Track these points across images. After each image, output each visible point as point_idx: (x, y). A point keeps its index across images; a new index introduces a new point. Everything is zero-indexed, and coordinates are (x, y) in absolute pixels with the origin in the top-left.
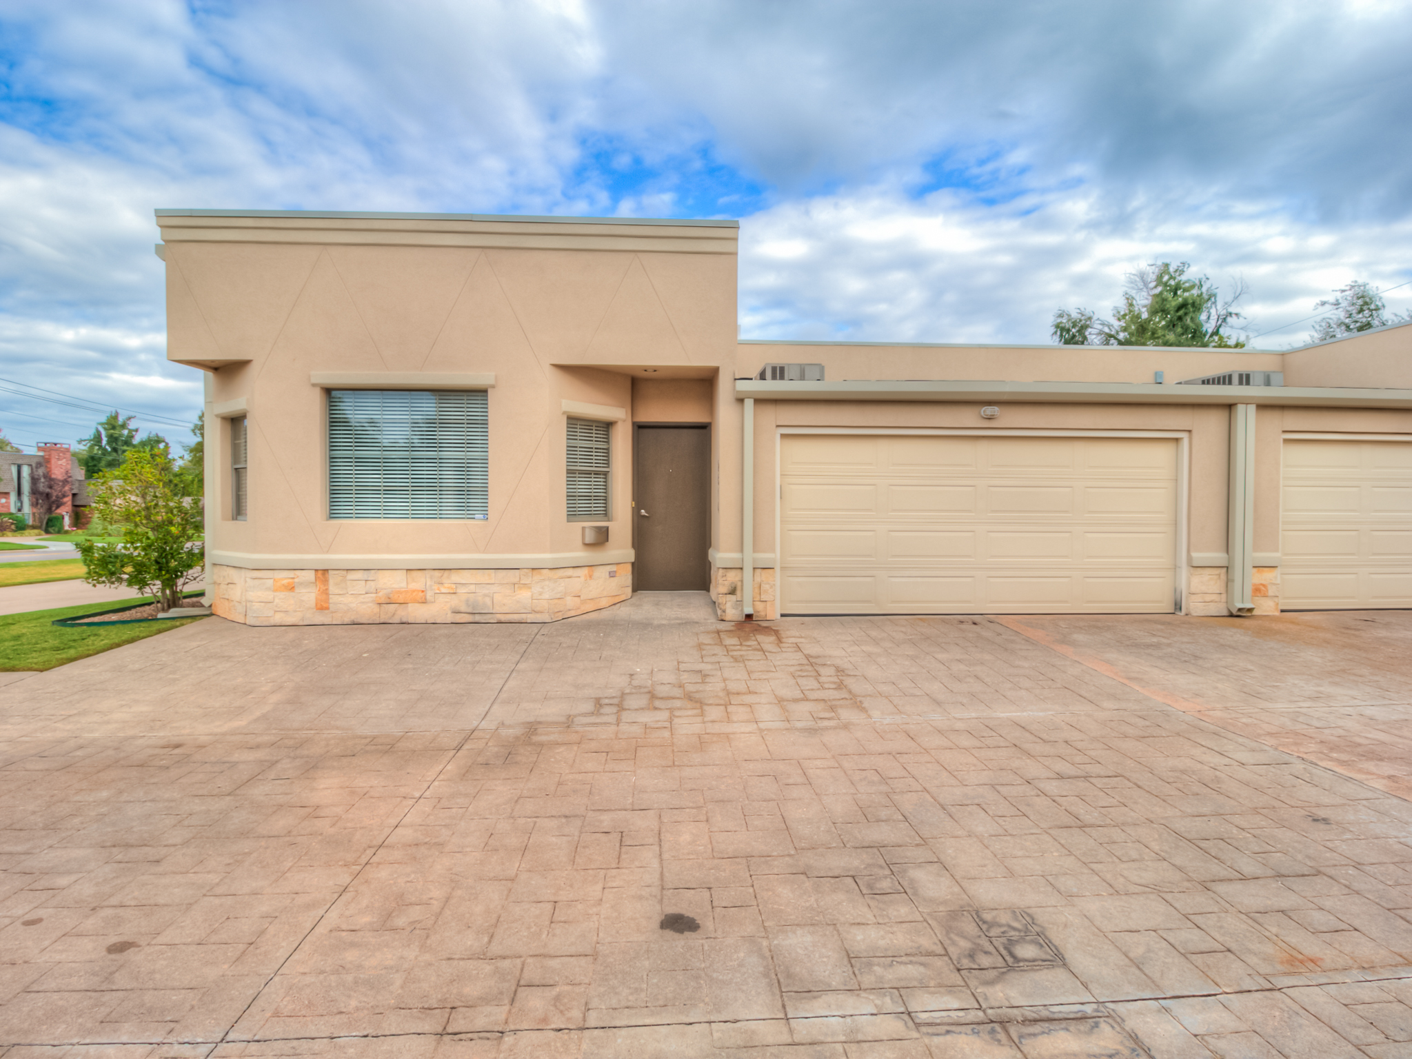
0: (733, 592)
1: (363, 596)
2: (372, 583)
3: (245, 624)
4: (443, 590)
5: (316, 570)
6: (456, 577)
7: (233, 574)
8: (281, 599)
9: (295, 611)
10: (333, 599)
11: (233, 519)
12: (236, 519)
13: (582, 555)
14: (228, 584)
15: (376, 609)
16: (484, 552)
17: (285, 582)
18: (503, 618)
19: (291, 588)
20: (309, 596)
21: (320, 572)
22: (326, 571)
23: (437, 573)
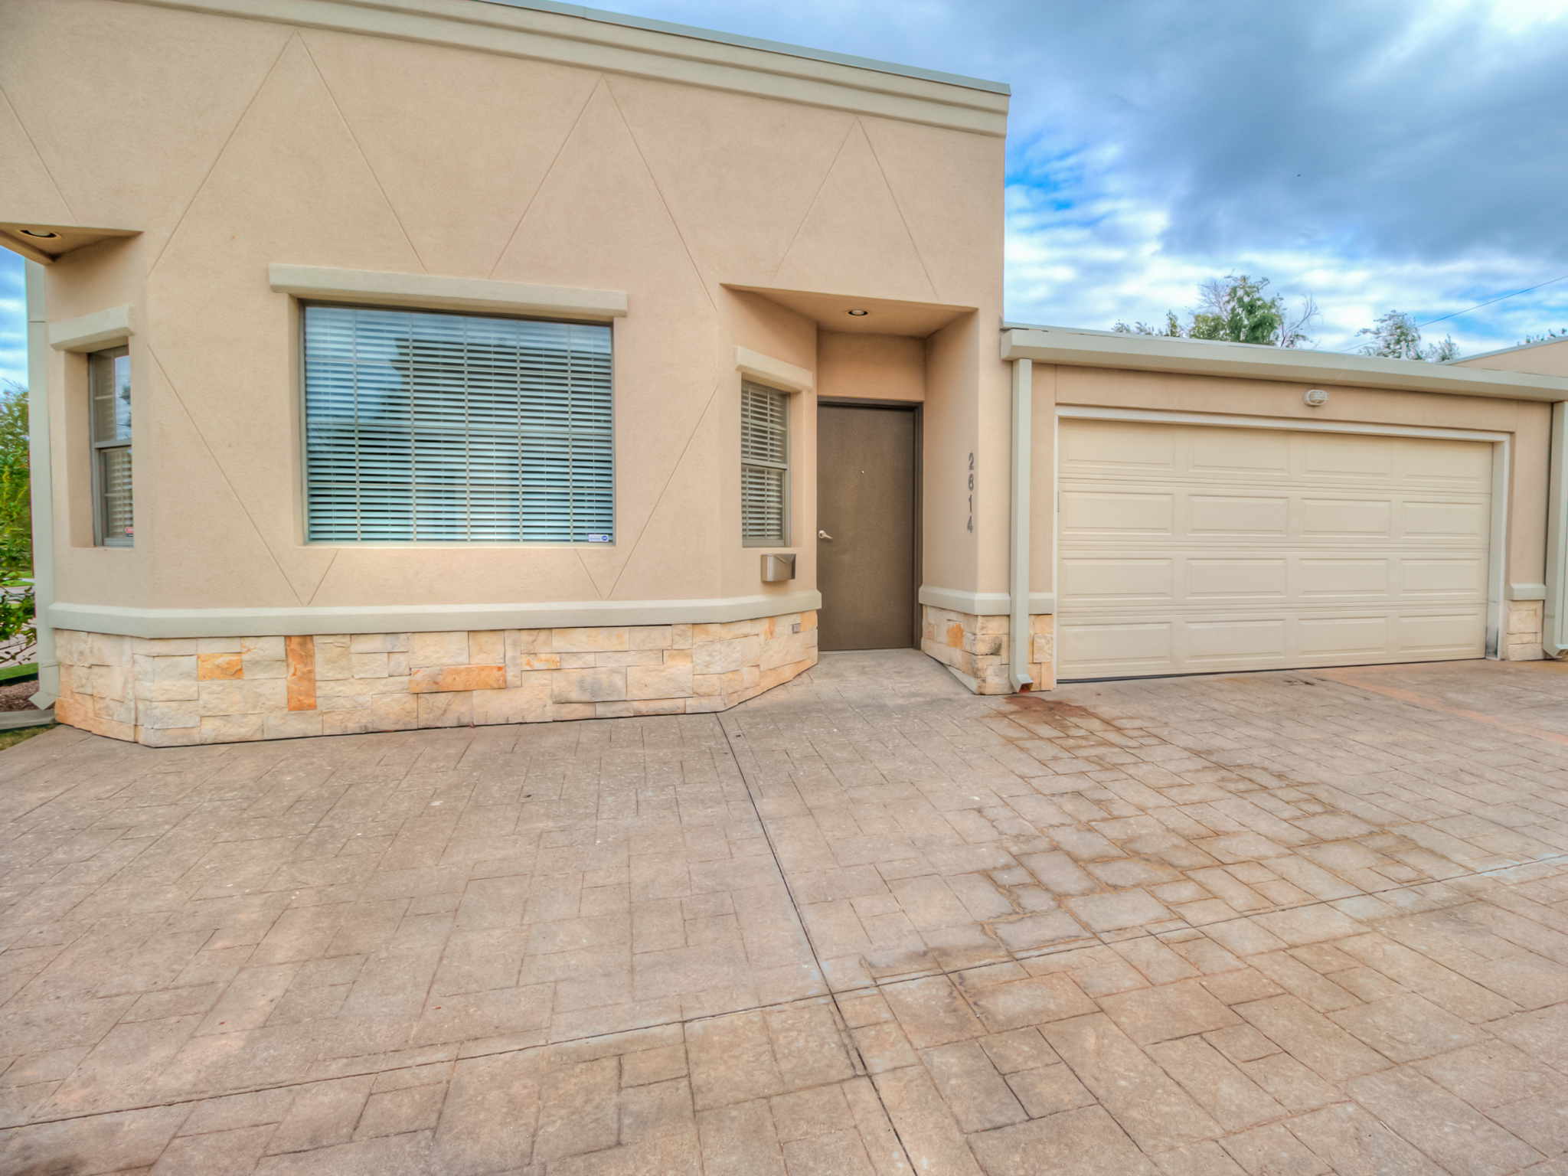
0: (996, 652)
1: (383, 682)
2: (402, 657)
3: (136, 742)
4: (537, 665)
5: (288, 637)
6: (559, 642)
7: (105, 649)
8: (215, 694)
9: (245, 715)
10: (324, 689)
11: (95, 545)
12: (103, 544)
13: (759, 600)
14: (90, 667)
15: (411, 703)
16: (609, 598)
17: (222, 660)
18: (644, 707)
19: (236, 672)
20: (275, 685)
21: (295, 640)
22: (307, 638)
23: (525, 637)
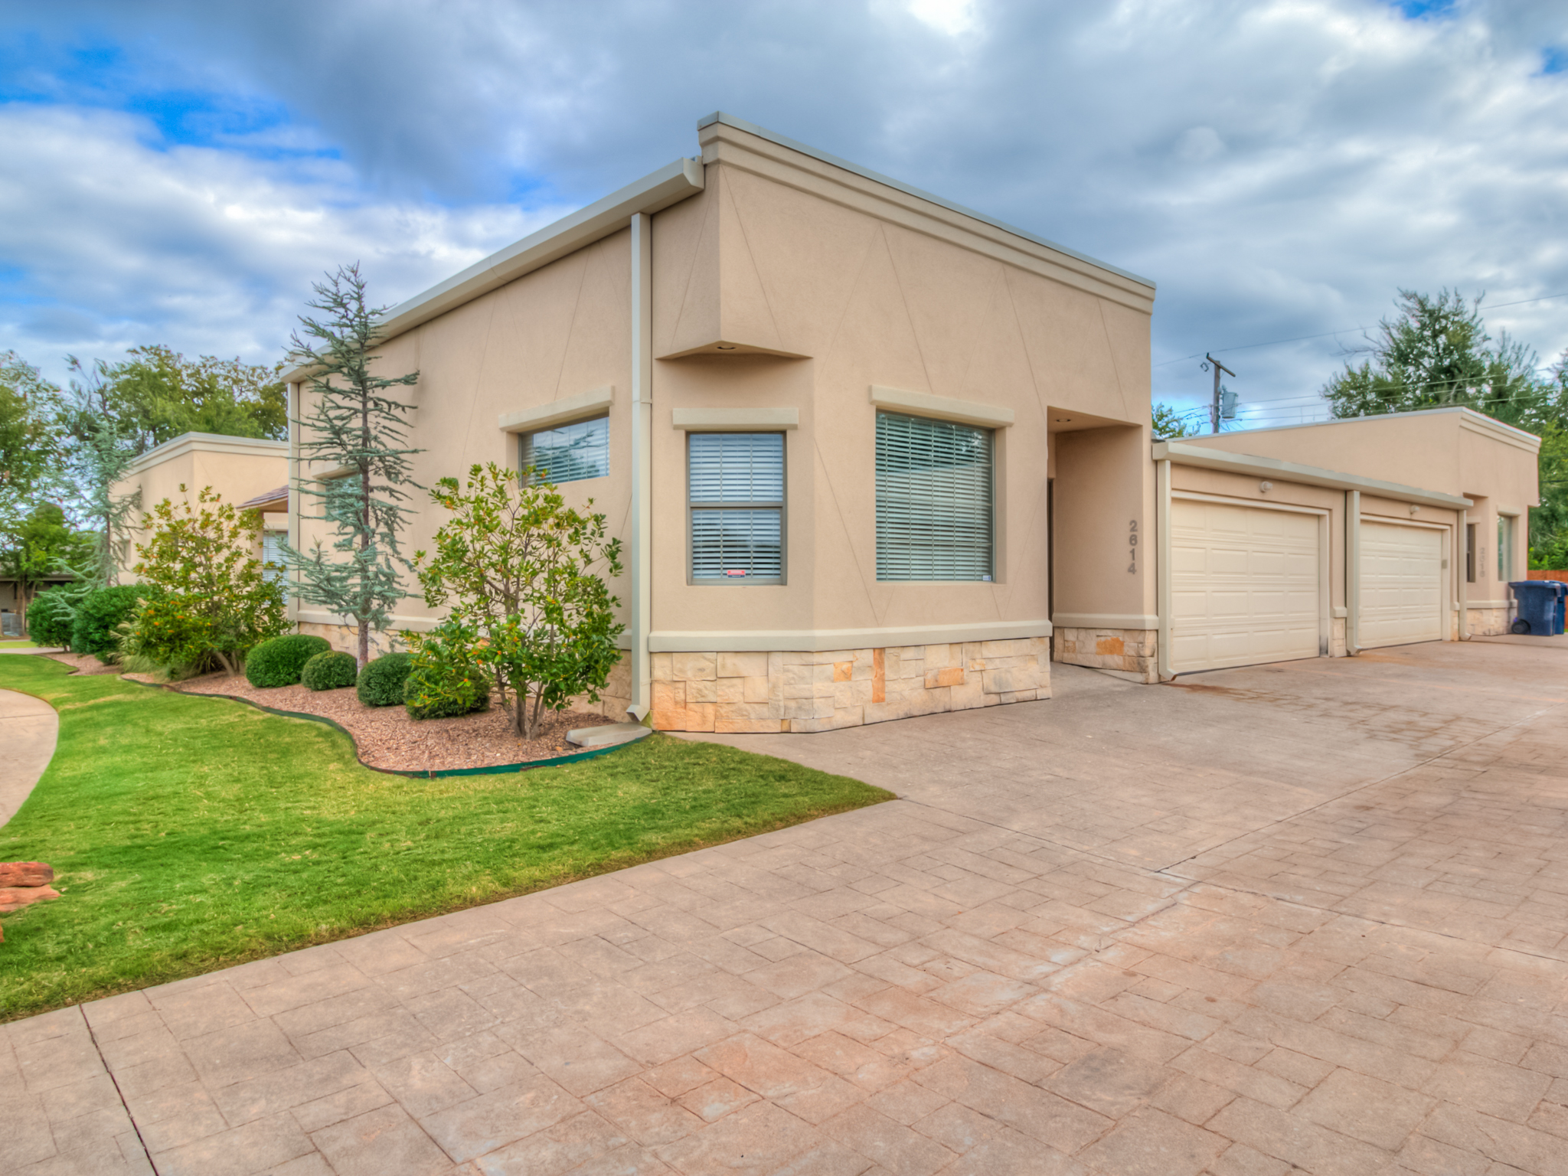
0: (1153, 655)
1: (913, 681)
2: (921, 663)
4: (976, 667)
5: (874, 649)
6: (985, 651)
7: (741, 664)
8: (841, 692)
9: (853, 707)
10: (888, 687)
14: (715, 680)
15: (924, 696)
16: (1005, 620)
17: (845, 667)
18: (1021, 696)
19: (850, 676)
20: (865, 683)
21: (877, 651)
22: (883, 649)
23: (971, 647)
